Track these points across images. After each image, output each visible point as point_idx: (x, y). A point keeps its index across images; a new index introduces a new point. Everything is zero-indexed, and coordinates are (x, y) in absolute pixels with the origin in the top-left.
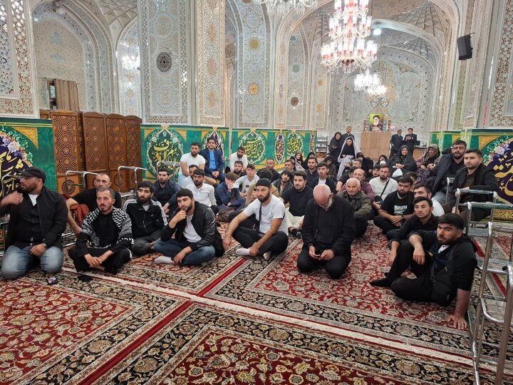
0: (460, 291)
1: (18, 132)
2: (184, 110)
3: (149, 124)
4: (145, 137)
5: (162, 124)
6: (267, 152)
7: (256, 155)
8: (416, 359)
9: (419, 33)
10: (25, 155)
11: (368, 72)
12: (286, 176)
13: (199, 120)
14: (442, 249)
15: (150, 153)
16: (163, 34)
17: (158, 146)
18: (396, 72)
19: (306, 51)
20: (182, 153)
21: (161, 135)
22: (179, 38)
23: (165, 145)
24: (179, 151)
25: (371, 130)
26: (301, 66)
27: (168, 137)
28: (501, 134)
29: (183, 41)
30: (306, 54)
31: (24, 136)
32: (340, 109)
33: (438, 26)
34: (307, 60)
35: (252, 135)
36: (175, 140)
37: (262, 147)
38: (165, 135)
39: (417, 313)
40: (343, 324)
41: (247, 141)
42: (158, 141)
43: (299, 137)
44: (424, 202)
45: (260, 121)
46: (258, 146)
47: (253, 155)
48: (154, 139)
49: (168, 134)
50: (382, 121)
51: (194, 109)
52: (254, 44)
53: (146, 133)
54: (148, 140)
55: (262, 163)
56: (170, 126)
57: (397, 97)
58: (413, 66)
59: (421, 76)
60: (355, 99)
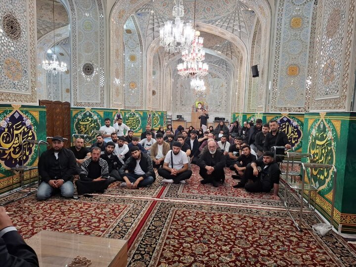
0: (275, 184)
1: (31, 114)
2: (102, 99)
3: (76, 107)
4: (73, 115)
5: (86, 107)
6: (142, 124)
7: (135, 126)
8: (266, 211)
9: (224, 57)
10: (33, 128)
11: (198, 78)
12: (170, 138)
13: (111, 105)
14: (265, 167)
15: (76, 125)
16: (88, 52)
17: (82, 121)
18: (210, 78)
19: (160, 63)
20: (100, 125)
21: (85, 114)
22: (99, 55)
23: (88, 120)
24: (98, 124)
25: (197, 111)
26: (157, 72)
27: (90, 116)
28: (276, 115)
29: (102, 58)
30: (160, 64)
31: (33, 116)
32: (178, 97)
33: (234, 54)
34: (160, 68)
35: (132, 114)
36: (95, 117)
37: (139, 121)
38: (88, 114)
39: (259, 196)
40: (231, 203)
41: (129, 117)
42: (83, 118)
43: (157, 115)
44: (247, 148)
45: (137, 105)
46: (137, 121)
47: (134, 126)
48: (80, 117)
49: (90, 113)
50: (203, 106)
51: (108, 98)
52: (133, 58)
53: (74, 113)
54: (75, 117)
55: (139, 131)
56: (92, 109)
57: (211, 92)
58: (219, 74)
59: (223, 81)
60: (187, 92)
